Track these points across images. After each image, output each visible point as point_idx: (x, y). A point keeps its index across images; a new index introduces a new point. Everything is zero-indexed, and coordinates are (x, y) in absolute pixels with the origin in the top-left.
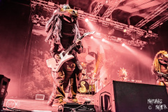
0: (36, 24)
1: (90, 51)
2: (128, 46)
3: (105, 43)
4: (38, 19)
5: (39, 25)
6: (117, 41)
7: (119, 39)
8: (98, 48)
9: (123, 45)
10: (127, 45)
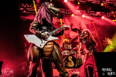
0: (23, 11)
1: (73, 28)
2: (108, 18)
3: (85, 19)
4: (23, 7)
5: (25, 11)
6: (97, 15)
7: (98, 13)
8: (80, 24)
9: (103, 18)
10: (106, 17)
